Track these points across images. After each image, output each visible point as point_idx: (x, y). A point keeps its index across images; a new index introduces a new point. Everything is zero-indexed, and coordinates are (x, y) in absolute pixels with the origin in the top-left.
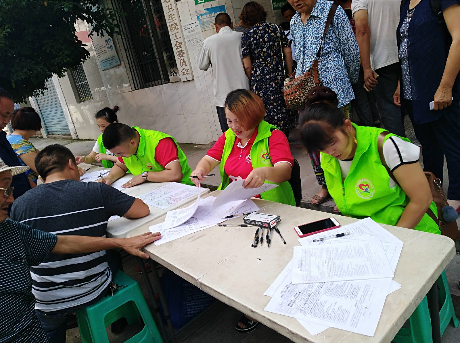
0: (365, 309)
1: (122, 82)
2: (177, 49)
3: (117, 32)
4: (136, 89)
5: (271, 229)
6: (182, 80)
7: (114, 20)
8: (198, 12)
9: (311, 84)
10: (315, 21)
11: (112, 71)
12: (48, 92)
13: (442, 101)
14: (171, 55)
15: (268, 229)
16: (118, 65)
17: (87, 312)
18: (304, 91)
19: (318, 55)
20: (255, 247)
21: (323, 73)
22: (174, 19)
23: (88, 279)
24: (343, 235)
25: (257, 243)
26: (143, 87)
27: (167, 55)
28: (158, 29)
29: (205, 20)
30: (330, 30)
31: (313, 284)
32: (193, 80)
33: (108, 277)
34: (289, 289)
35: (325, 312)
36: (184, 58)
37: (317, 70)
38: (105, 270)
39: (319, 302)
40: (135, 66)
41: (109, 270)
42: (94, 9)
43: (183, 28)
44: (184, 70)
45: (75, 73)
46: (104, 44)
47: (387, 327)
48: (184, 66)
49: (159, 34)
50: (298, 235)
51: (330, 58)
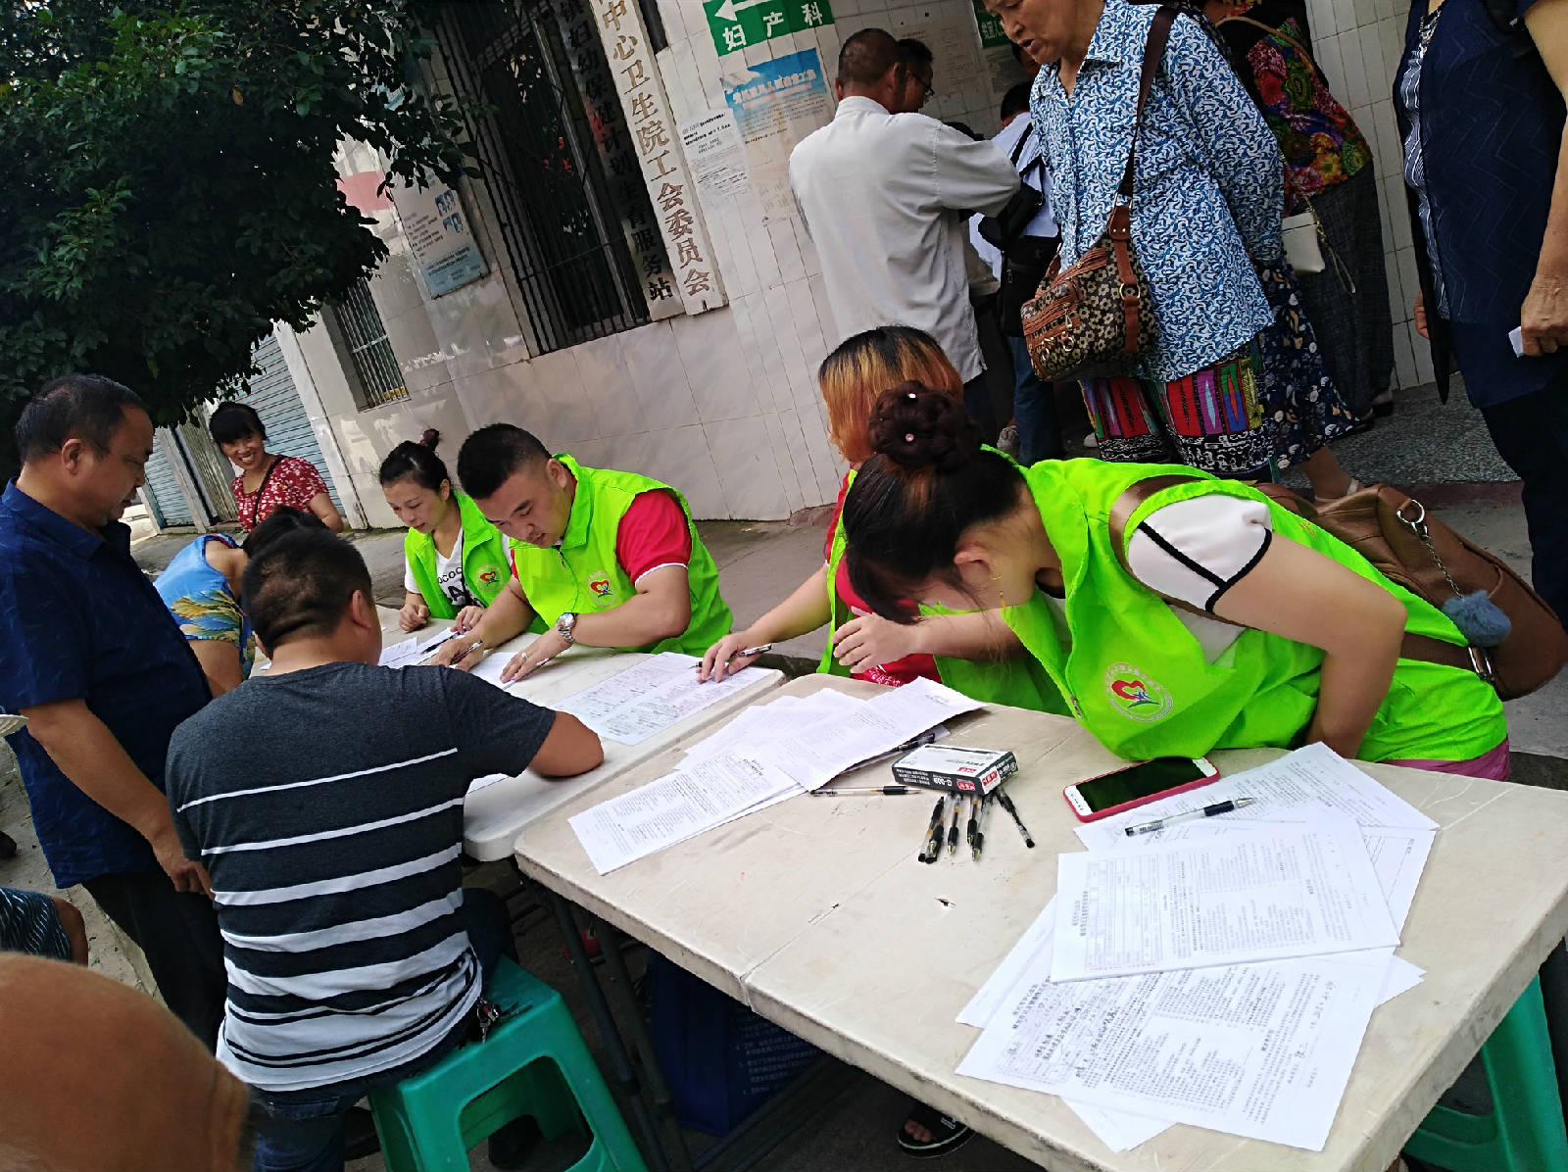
0: (1296, 1060)
1: (498, 331)
2: (665, 209)
3: (471, 172)
4: (542, 353)
5: (983, 797)
6: (691, 312)
7: (457, 131)
8: (730, 80)
9: (1110, 287)
10: (1104, 79)
11: (463, 297)
12: (266, 383)
13: (1545, 325)
14: (648, 230)
15: (975, 799)
16: (482, 277)
17: (405, 1098)
18: (1087, 316)
19: (1125, 188)
20: (930, 860)
21: (1150, 251)
22: (650, 111)
23: (405, 989)
24: (1227, 807)
25: (937, 850)
26: (564, 343)
27: (635, 231)
28: (601, 149)
29: (754, 105)
30: (1159, 101)
31: (1123, 979)
32: (726, 306)
33: (470, 983)
34: (1040, 1000)
35: (1160, 1074)
36: (690, 236)
37: (1129, 240)
38: (461, 959)
39: (1141, 1040)
40: (535, 274)
41: (474, 960)
42: (395, 99)
43: (682, 136)
44: (695, 276)
45: (347, 313)
46: (433, 210)
47: (1371, 1119)
48: (693, 265)
49: (606, 164)
50: (1078, 815)
51: (1169, 195)
